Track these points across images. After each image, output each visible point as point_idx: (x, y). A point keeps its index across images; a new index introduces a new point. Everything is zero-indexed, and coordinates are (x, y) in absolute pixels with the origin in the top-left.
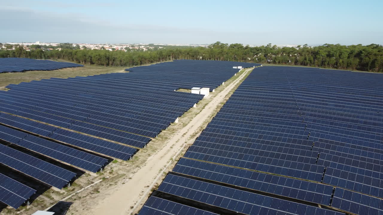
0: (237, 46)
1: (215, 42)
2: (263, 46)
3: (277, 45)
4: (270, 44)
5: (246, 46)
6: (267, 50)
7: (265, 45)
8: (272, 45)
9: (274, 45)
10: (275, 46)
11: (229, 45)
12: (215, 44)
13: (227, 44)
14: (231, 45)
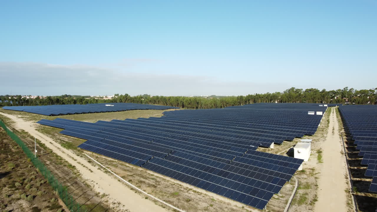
0: (313, 91)
1: (290, 88)
2: (339, 90)
3: (354, 88)
4: (347, 87)
5: (323, 90)
6: (345, 93)
7: (342, 89)
8: (349, 89)
9: (350, 89)
10: (352, 89)
11: (304, 90)
12: (290, 89)
13: (302, 89)
14: (306, 90)
